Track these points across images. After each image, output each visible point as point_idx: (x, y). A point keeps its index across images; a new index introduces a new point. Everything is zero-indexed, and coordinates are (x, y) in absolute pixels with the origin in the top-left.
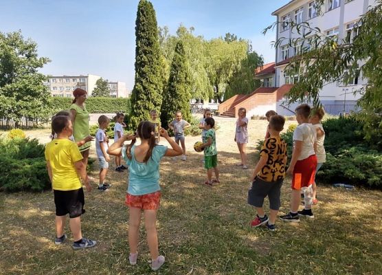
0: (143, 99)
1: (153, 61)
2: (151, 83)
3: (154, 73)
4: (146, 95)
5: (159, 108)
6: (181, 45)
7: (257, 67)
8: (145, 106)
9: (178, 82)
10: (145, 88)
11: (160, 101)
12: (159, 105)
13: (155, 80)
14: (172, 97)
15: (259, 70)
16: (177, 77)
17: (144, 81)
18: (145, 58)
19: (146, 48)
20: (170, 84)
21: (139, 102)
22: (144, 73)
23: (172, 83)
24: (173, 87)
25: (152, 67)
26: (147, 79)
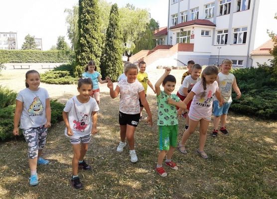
0: (87, 52)
1: (94, 20)
2: (93, 38)
3: (95, 30)
4: (89, 48)
5: (99, 59)
6: (116, 8)
7: (155, 29)
8: (89, 57)
9: (115, 38)
10: (88, 42)
11: (100, 53)
12: (99, 56)
13: (96, 36)
14: (110, 50)
15: (156, 32)
16: (114, 34)
17: (87, 36)
18: (88, 17)
19: (89, 8)
20: (108, 40)
21: (83, 54)
22: (87, 29)
23: (110, 39)
24: (111, 42)
25: (94, 25)
26: (90, 35)
